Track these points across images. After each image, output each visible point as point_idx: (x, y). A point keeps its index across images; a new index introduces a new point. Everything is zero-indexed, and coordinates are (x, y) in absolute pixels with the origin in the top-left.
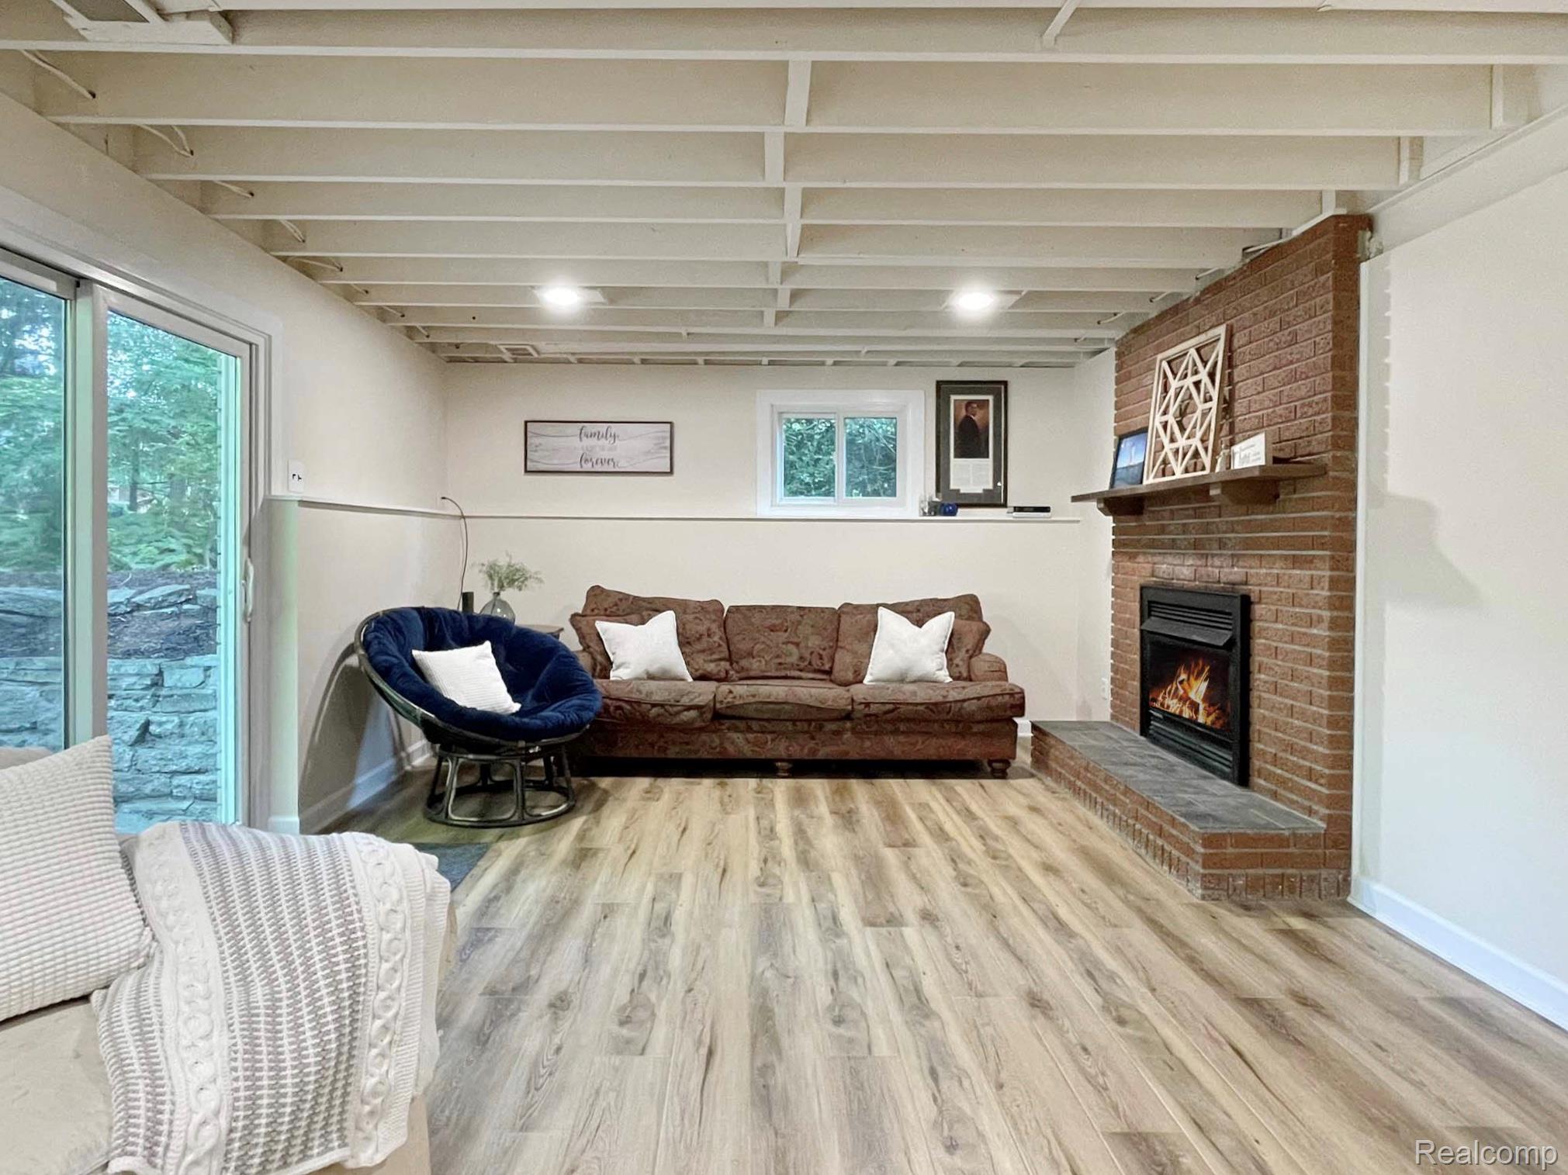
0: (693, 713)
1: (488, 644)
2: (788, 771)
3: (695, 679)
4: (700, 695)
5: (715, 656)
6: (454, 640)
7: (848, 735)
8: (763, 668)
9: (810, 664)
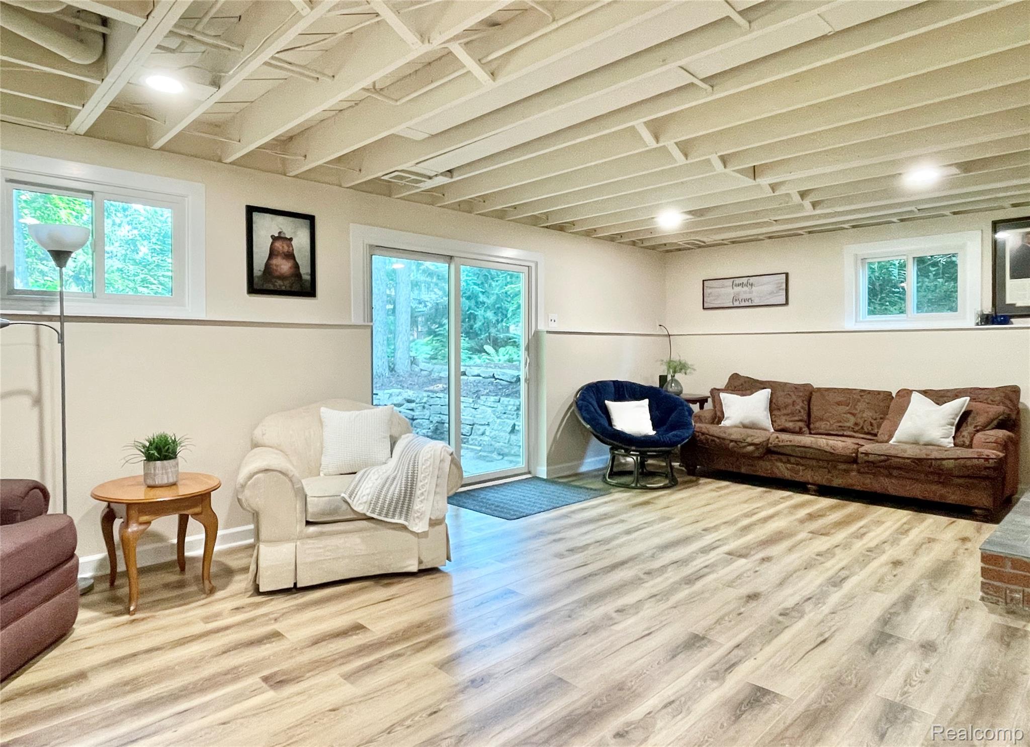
0: (751, 448)
1: (646, 401)
2: (815, 491)
3: (776, 430)
4: (758, 437)
5: (796, 418)
6: (630, 397)
7: (854, 473)
8: (828, 427)
9: (862, 428)
